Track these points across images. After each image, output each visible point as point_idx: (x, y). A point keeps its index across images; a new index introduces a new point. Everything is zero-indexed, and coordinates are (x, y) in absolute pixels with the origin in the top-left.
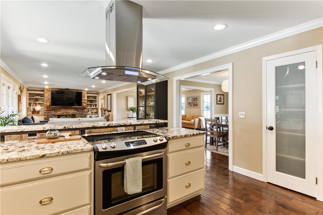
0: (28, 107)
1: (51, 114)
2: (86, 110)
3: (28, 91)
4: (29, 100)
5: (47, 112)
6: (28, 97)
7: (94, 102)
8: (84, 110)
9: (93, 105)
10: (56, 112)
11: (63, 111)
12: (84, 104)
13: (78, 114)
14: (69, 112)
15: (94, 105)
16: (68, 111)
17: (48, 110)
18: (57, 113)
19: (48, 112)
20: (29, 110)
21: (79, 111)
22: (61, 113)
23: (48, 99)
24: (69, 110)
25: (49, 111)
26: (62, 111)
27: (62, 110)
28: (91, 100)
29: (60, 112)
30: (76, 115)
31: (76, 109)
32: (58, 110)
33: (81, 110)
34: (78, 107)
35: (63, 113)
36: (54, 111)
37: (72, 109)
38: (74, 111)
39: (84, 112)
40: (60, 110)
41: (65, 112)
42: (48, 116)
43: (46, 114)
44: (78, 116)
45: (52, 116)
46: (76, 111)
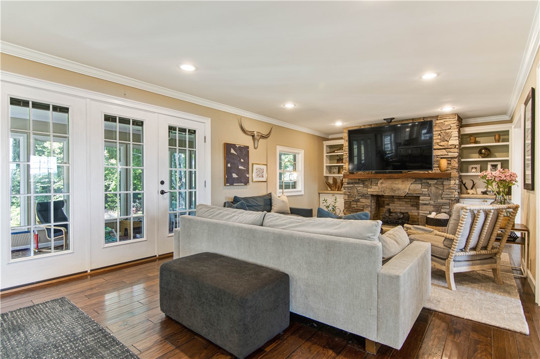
0: (325, 174)
1: (356, 194)
2: (452, 182)
3: (325, 142)
4: (327, 160)
5: (348, 187)
6: (325, 155)
7: (496, 154)
8: (447, 184)
9: (495, 167)
10: (367, 187)
11: (383, 185)
12: (444, 163)
13: (425, 195)
14: (399, 189)
15: (499, 166)
16: (396, 186)
17: (350, 181)
18: (369, 190)
19: (351, 187)
21: (430, 185)
22: (377, 190)
24: (399, 181)
25: (352, 183)
26: (382, 183)
27: (381, 181)
28: (486, 148)
29: (376, 187)
30: (422, 198)
31: (418, 179)
32: (373, 182)
33: (436, 181)
34: (427, 172)
35: (384, 191)
36: (363, 184)
37: (406, 178)
38: (412, 185)
39: (447, 189)
40: (377, 182)
41: (389, 188)
42: (350, 196)
43: (346, 191)
44: (427, 202)
45: (359, 197)
46: (420, 186)
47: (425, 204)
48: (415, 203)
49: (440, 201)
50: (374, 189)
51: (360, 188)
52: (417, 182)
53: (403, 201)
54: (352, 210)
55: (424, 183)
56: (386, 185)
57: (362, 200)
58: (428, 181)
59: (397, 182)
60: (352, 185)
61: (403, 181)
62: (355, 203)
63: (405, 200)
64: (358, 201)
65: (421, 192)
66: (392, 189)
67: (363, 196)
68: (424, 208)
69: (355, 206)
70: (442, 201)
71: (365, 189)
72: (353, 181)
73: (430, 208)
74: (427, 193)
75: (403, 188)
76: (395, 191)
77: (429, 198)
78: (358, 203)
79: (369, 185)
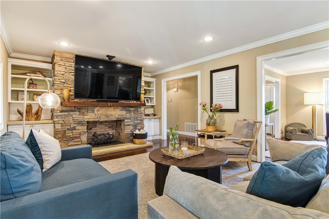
0: (10, 101)
1: (72, 121)
3: (9, 59)
4: (12, 83)
5: (61, 116)
6: (10, 76)
8: (139, 110)
10: (83, 114)
11: (99, 112)
13: (128, 119)
14: (111, 115)
16: (109, 112)
17: (64, 108)
18: (85, 117)
19: (65, 115)
20: (14, 109)
21: (131, 111)
22: (94, 117)
23: (63, 81)
24: (112, 109)
25: (67, 111)
26: (98, 111)
27: (97, 109)
29: (93, 114)
30: (126, 121)
31: (124, 107)
32: (89, 109)
33: (134, 109)
34: (129, 102)
35: (99, 118)
36: (79, 112)
37: (117, 106)
38: (121, 111)
39: (140, 114)
40: (93, 110)
41: (104, 115)
42: (64, 125)
43: (60, 119)
44: (129, 124)
45: (75, 125)
46: (125, 112)
47: (128, 125)
48: (112, 125)
49: (136, 122)
50: (90, 116)
51: (76, 115)
52: (124, 109)
53: (104, 125)
54: (67, 139)
55: (127, 110)
56: (101, 112)
57: (77, 128)
58: (130, 108)
59: (110, 110)
60: (67, 113)
61: (114, 109)
62: (71, 131)
63: (105, 124)
64: (74, 128)
65: (126, 117)
66: (106, 115)
67: (79, 123)
68: (128, 128)
69: (71, 134)
70: (137, 121)
71: (81, 116)
72: (67, 109)
73: (131, 128)
74: (129, 117)
75: (114, 114)
76: (109, 117)
77: (131, 120)
78: (74, 131)
79: (86, 113)
